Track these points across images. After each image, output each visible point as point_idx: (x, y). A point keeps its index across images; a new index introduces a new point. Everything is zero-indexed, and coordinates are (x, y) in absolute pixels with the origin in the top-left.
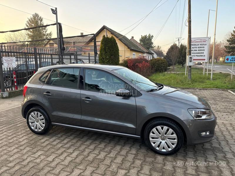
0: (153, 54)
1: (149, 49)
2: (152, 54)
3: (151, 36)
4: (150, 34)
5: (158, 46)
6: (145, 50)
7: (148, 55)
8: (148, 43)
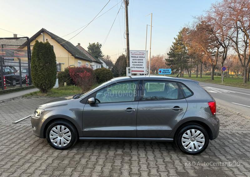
0: (102, 63)
1: (97, 58)
2: (100, 63)
3: (99, 44)
4: (98, 43)
5: (108, 56)
6: (93, 59)
7: (96, 64)
8: (96, 52)
